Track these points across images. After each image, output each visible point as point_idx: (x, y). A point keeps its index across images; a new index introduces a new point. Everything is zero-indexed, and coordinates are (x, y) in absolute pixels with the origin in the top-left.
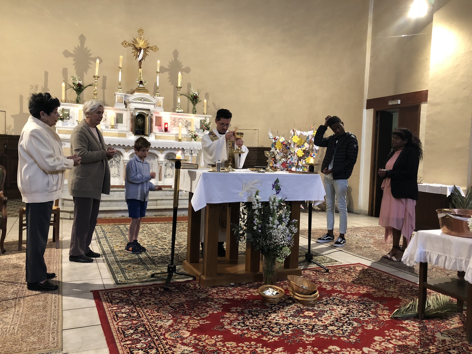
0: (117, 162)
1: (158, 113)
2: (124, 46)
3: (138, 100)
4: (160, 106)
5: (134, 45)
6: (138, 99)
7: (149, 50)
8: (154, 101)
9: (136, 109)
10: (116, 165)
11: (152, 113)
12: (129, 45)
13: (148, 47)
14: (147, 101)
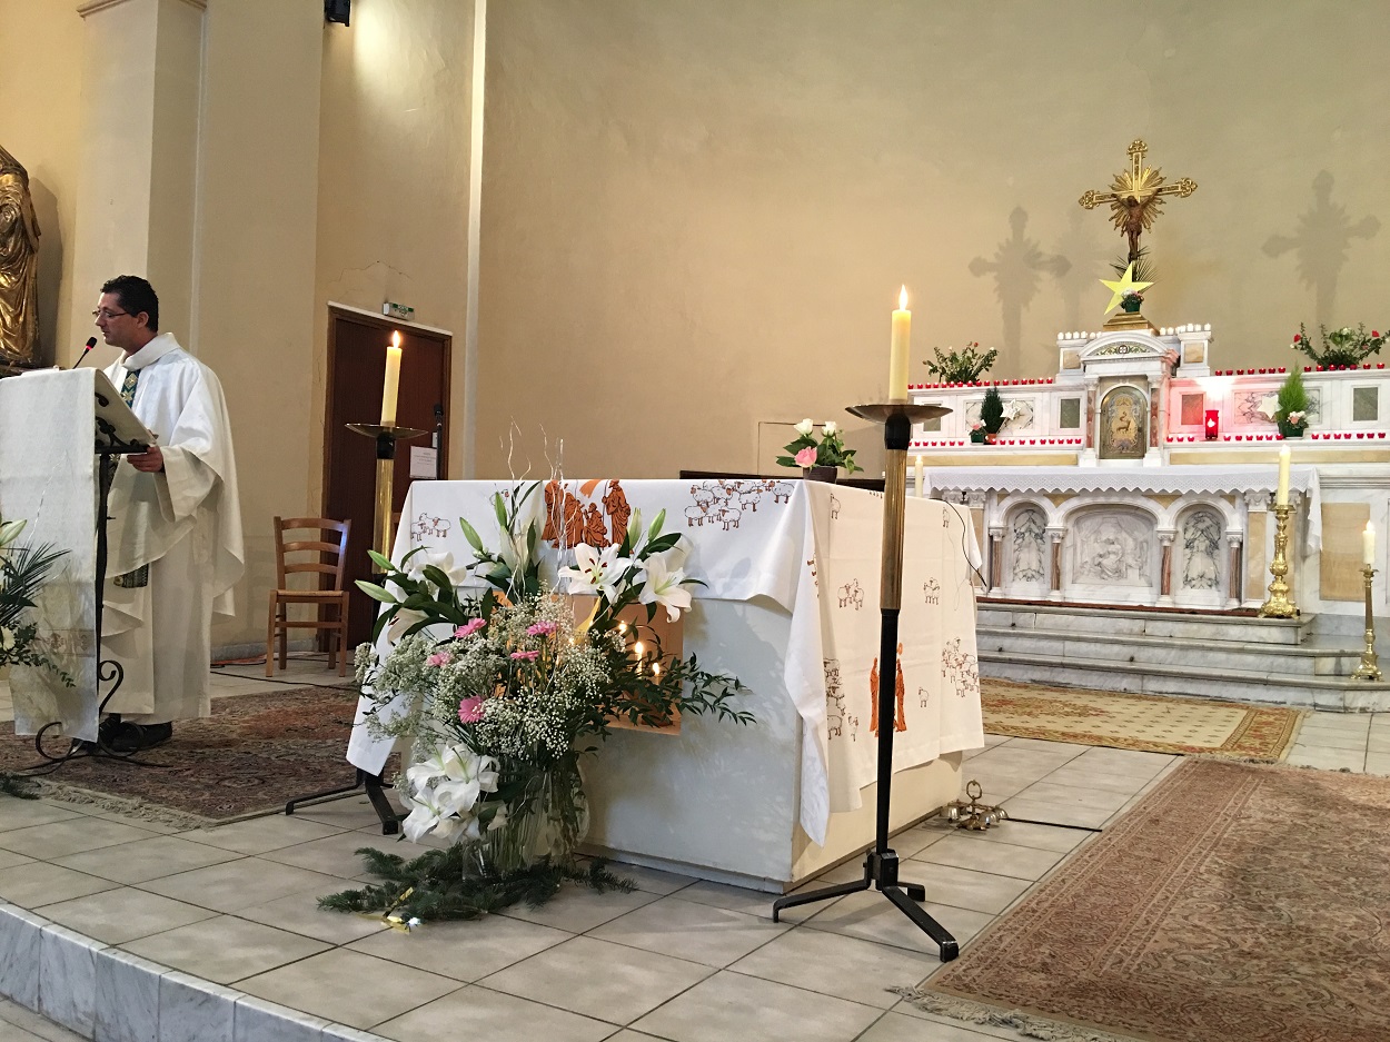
0: (1037, 535)
1: (1191, 383)
2: (1088, 208)
3: (1110, 352)
4: (1199, 361)
5: (1114, 196)
6: (1109, 349)
7: (1164, 198)
8: (1160, 346)
9: (1101, 379)
10: (1034, 544)
11: (1154, 386)
12: (1102, 199)
13: (1160, 190)
14: (1136, 350)
